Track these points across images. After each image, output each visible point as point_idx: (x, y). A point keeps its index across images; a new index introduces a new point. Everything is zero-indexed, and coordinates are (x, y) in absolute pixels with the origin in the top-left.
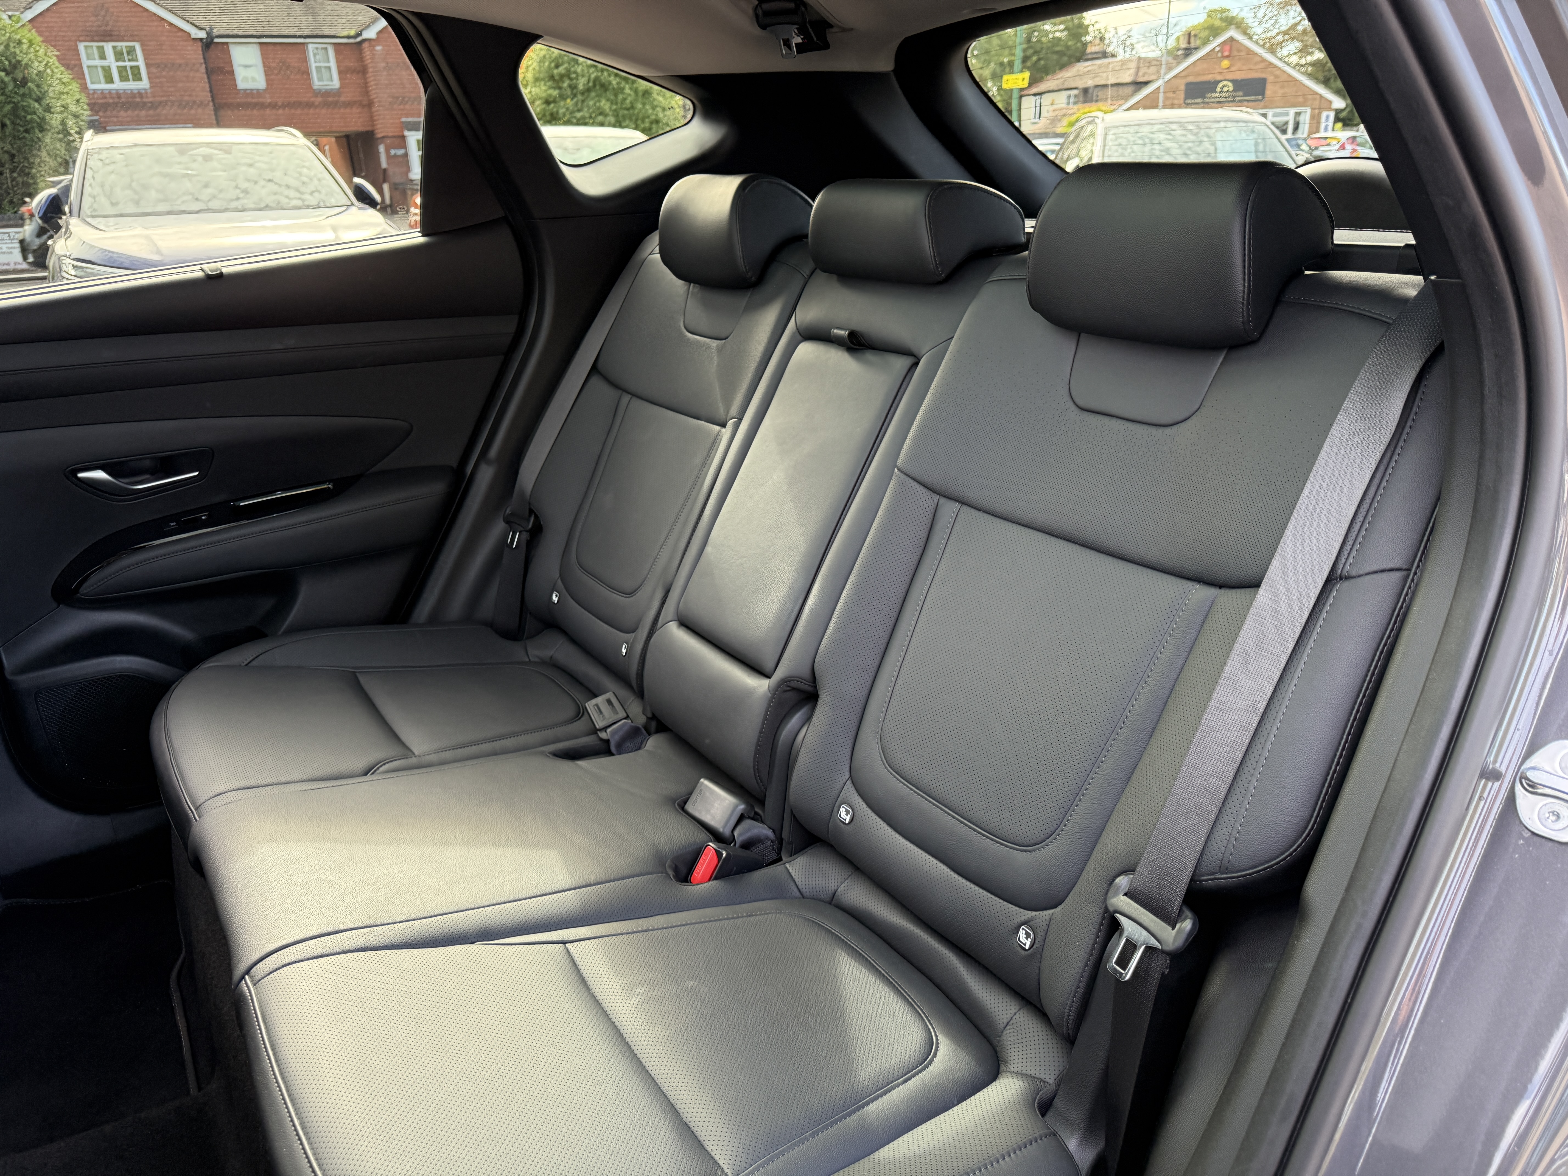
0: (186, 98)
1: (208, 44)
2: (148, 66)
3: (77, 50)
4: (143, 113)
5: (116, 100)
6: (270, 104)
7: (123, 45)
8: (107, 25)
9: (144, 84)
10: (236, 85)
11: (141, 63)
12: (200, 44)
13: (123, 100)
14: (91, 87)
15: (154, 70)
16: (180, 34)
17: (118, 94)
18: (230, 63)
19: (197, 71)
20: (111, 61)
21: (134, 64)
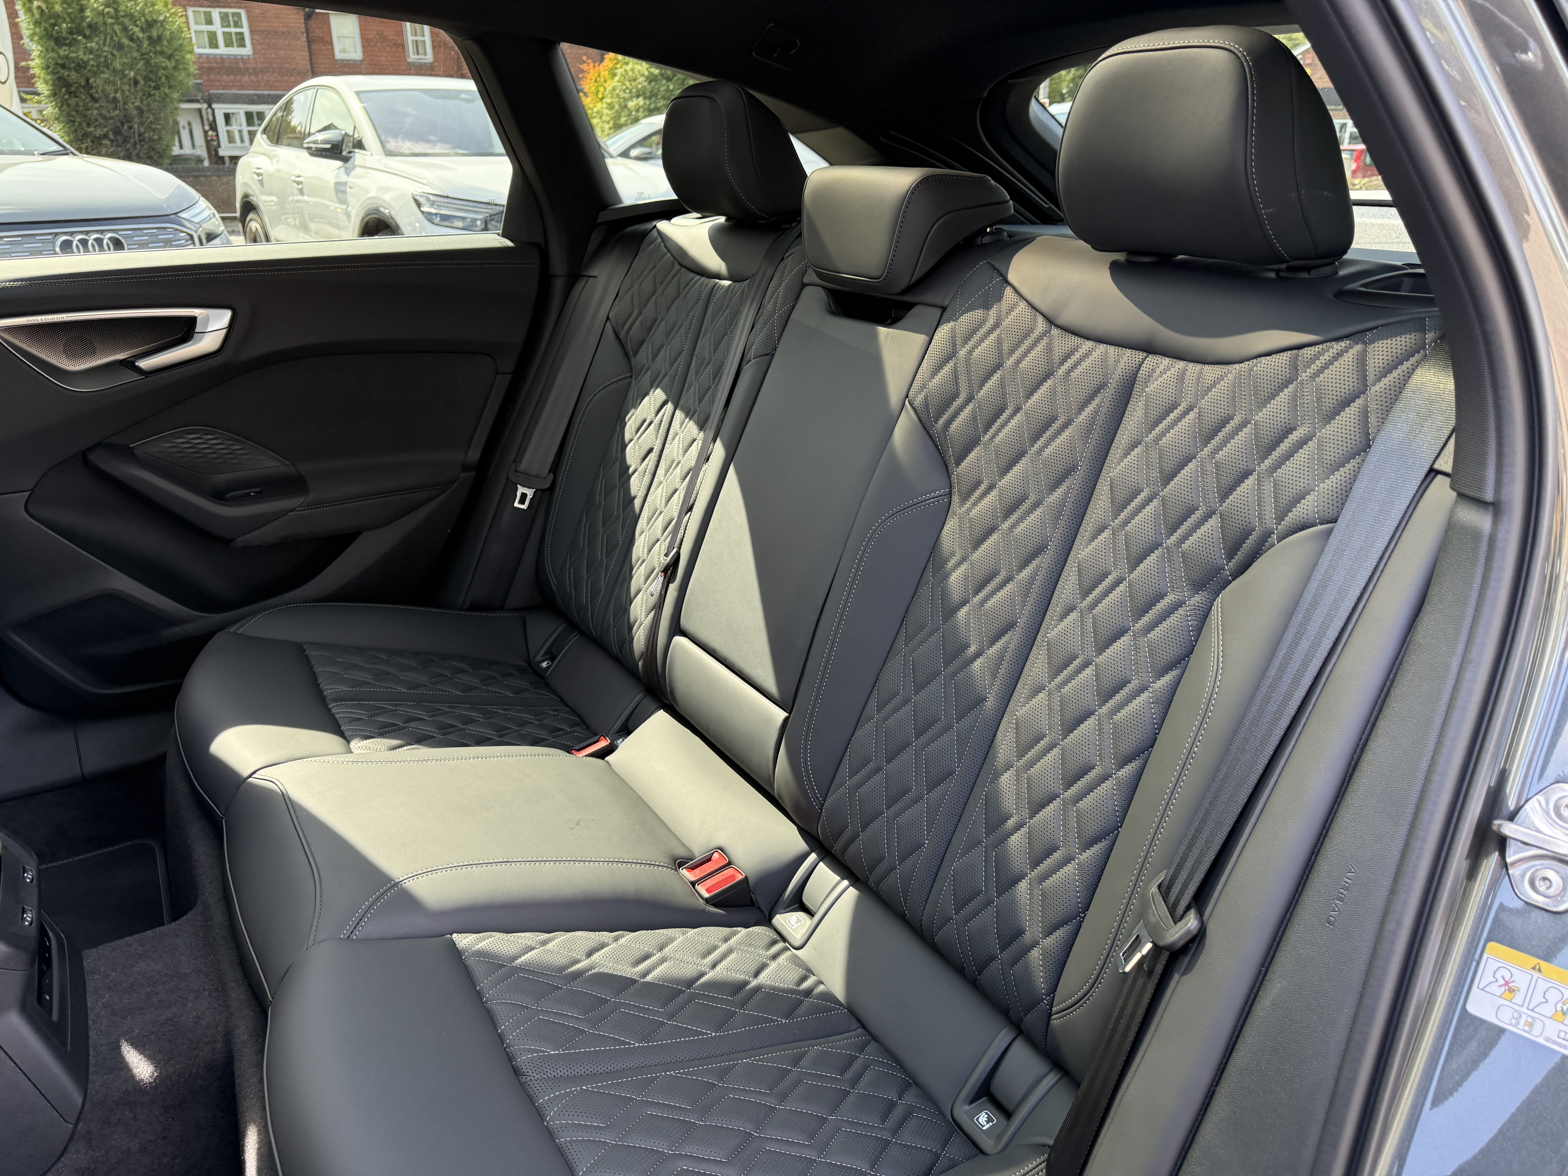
0: (287, 65)
1: (309, 14)
2: (252, 32)
4: (245, 78)
5: (222, 65)
7: (229, 11)
9: (247, 51)
10: (334, 55)
11: (245, 30)
12: (303, 13)
13: (227, 65)
14: (197, 51)
15: (257, 37)
17: (222, 59)
18: (330, 33)
19: (296, 39)
20: (217, 27)
21: (239, 30)
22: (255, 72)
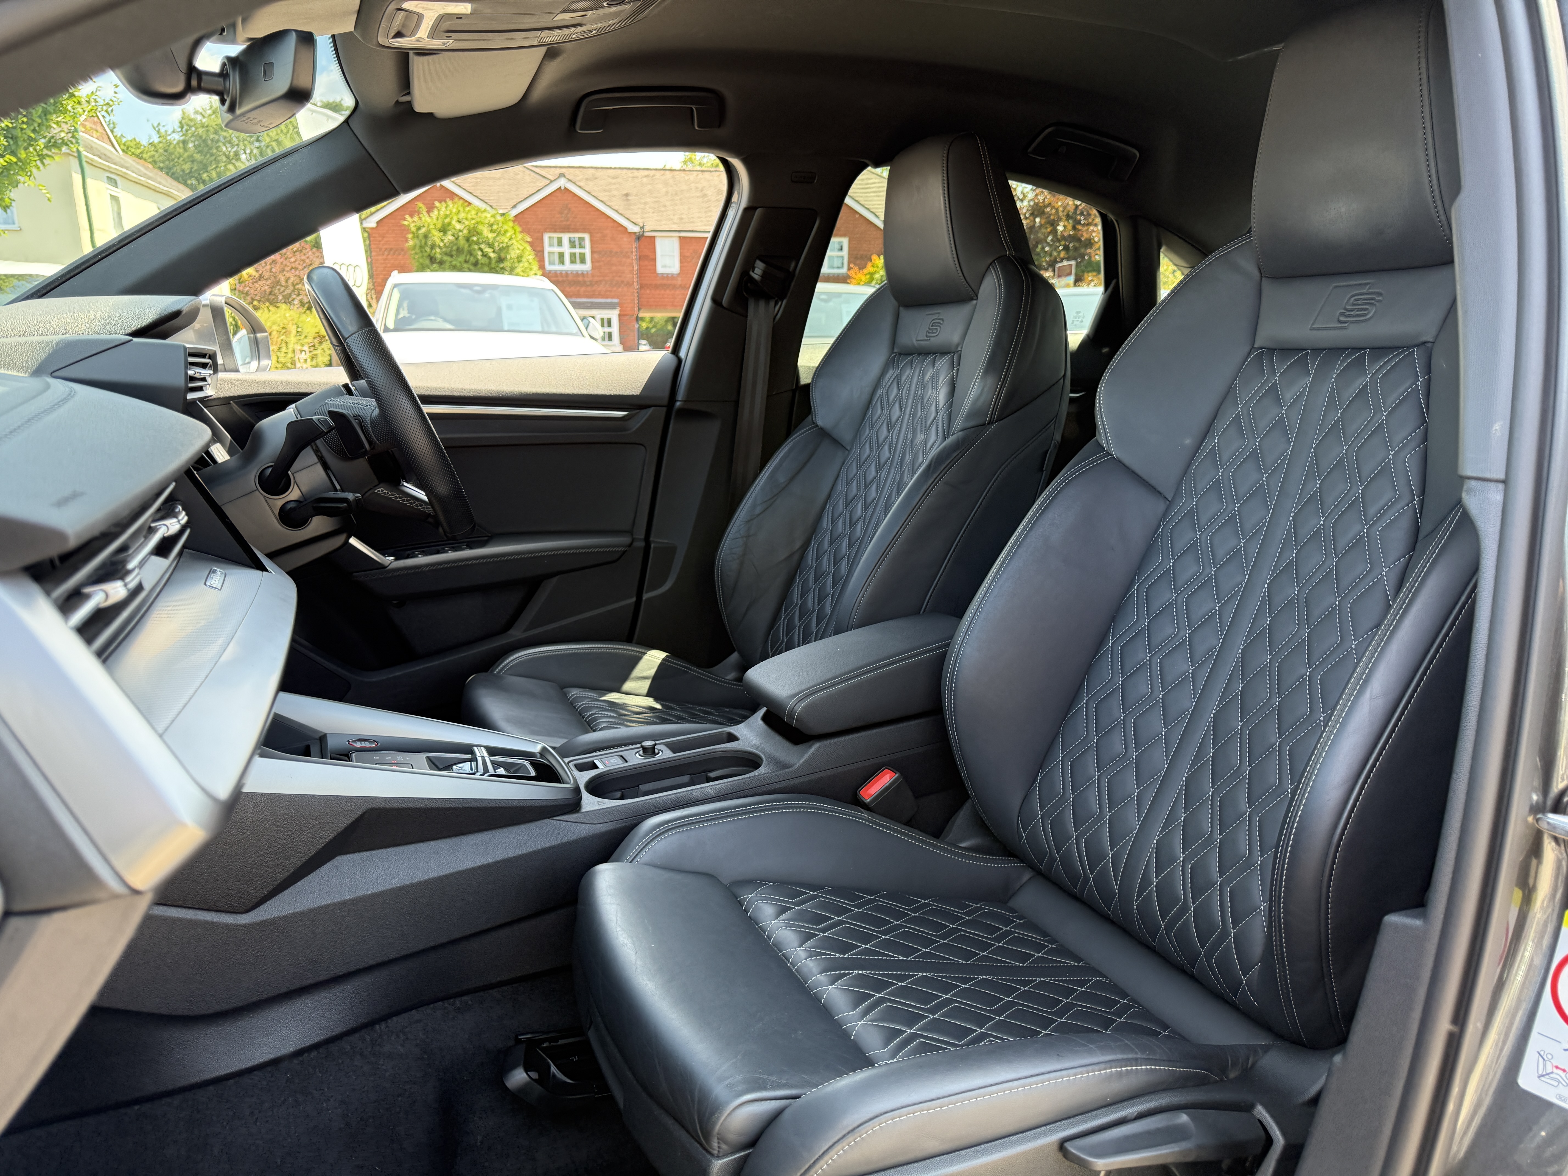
0: (617, 278)
1: (639, 237)
2: (593, 252)
3: (542, 239)
4: (583, 289)
5: (565, 279)
6: (680, 285)
7: (577, 235)
8: (568, 220)
9: (587, 267)
10: (655, 269)
11: (587, 251)
12: (634, 237)
13: (570, 278)
14: (548, 267)
15: (596, 256)
16: (620, 228)
17: (567, 274)
18: (654, 252)
19: (629, 257)
20: (566, 250)
21: (582, 251)
22: (592, 284)
